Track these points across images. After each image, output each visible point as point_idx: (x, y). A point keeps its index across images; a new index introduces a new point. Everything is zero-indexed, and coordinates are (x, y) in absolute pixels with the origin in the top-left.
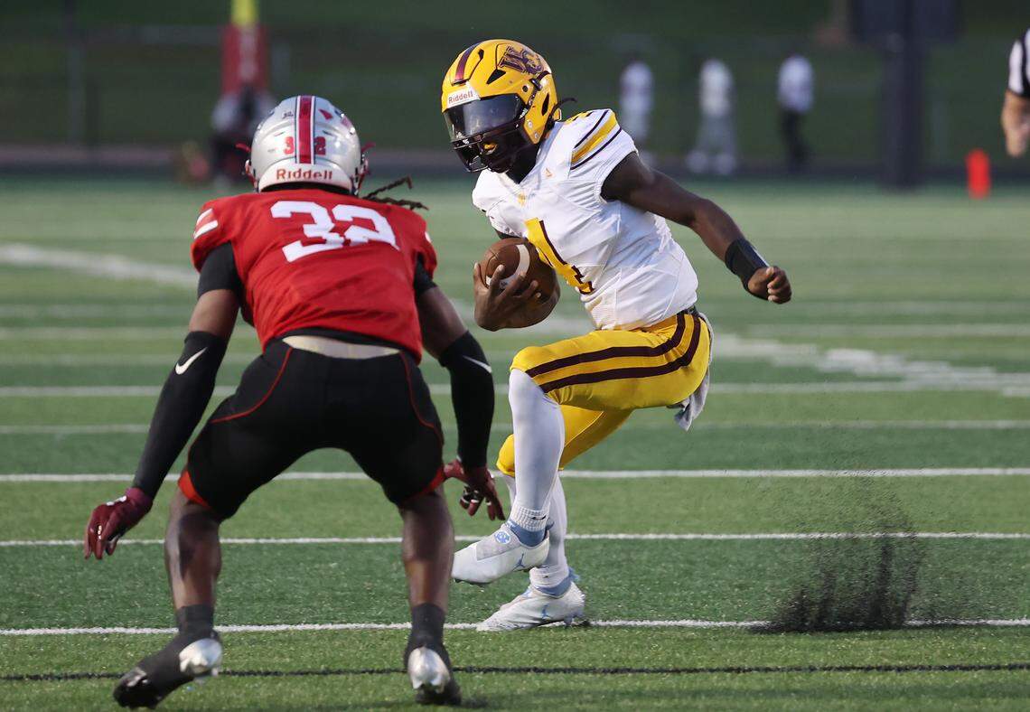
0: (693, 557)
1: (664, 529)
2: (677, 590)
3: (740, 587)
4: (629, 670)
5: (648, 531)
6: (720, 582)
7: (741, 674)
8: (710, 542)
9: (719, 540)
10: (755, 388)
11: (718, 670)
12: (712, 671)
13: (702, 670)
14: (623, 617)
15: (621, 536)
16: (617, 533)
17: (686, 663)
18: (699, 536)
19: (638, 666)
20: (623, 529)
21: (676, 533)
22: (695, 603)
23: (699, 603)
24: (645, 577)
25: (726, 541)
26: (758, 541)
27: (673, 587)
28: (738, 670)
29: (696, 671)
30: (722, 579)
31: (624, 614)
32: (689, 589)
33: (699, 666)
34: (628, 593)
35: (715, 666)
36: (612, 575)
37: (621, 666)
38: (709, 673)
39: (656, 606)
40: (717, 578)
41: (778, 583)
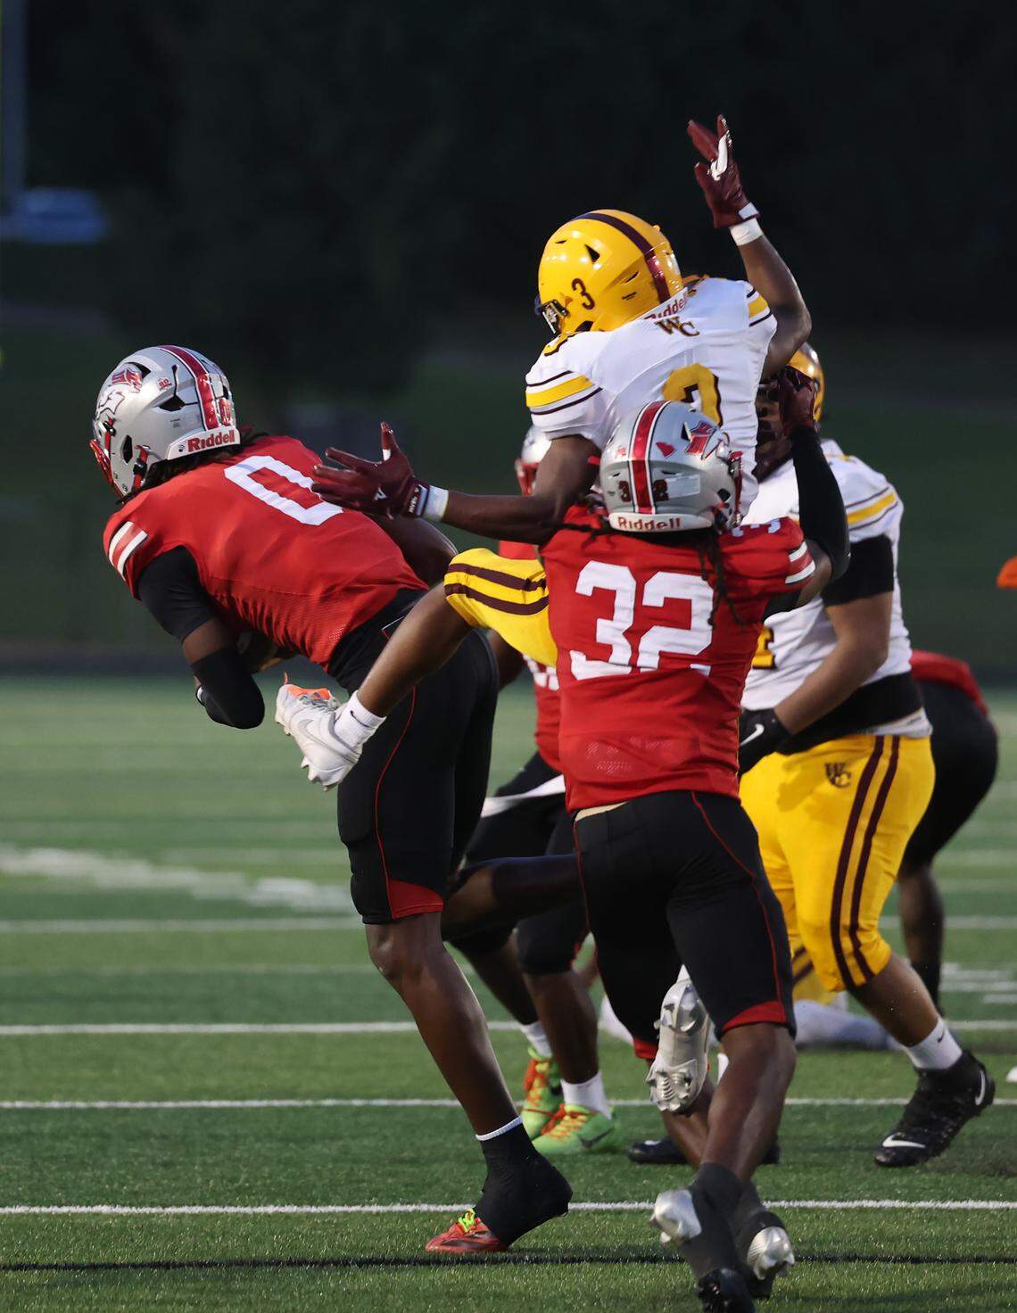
0: (107, 1130)
1: (69, 1095)
2: (89, 1169)
3: (166, 1165)
4: (35, 1267)
5: (50, 1098)
6: (141, 1159)
7: (172, 1270)
8: (126, 1111)
9: (137, 1109)
10: (174, 926)
11: (142, 1265)
12: (135, 1266)
13: (123, 1266)
14: (23, 1203)
15: (19, 1104)
16: (13, 1100)
17: (103, 1257)
18: (113, 1104)
19: (46, 1261)
20: (21, 1095)
21: (85, 1100)
22: (111, 1185)
23: (116, 1186)
24: (49, 1153)
25: (146, 1110)
26: (183, 1110)
27: (84, 1165)
28: (167, 1266)
29: (115, 1266)
30: (143, 1156)
31: (26, 1198)
32: (102, 1167)
33: (119, 1260)
34: (29, 1173)
35: (139, 1260)
36: (10, 1151)
37: (25, 1260)
38: (132, 1270)
39: (64, 1188)
40: (136, 1156)
41: (210, 1161)
